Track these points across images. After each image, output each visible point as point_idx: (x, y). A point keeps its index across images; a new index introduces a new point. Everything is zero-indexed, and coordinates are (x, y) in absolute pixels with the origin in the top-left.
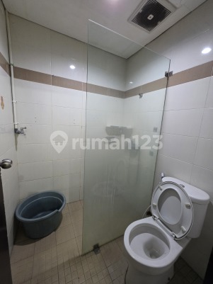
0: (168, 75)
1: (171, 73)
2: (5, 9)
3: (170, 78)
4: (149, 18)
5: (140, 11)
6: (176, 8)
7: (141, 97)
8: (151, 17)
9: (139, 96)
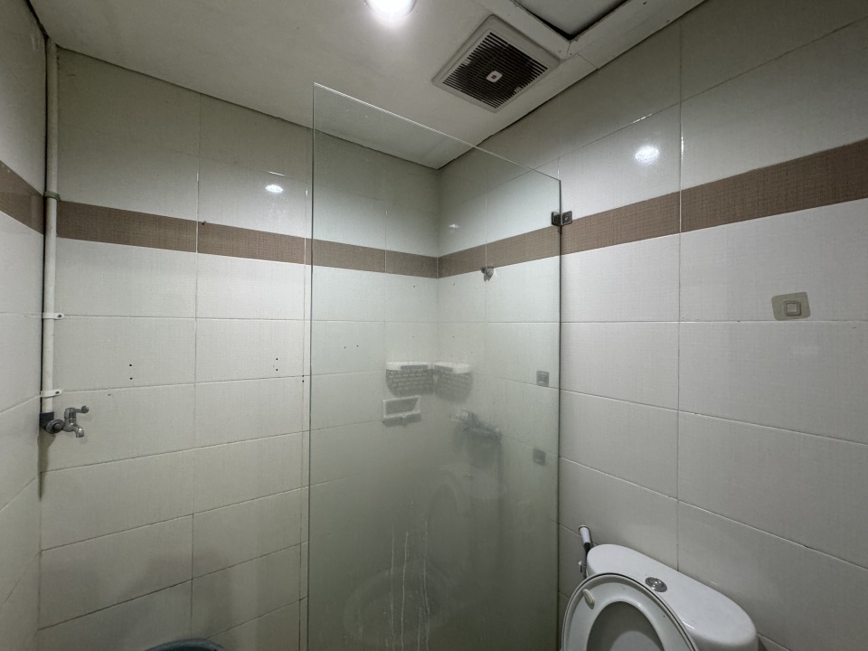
0: (560, 220)
1: (569, 214)
2: (46, 37)
3: (566, 228)
4: (489, 78)
5: (465, 61)
6: (558, 60)
7: (488, 276)
8: (495, 76)
9: (480, 274)
